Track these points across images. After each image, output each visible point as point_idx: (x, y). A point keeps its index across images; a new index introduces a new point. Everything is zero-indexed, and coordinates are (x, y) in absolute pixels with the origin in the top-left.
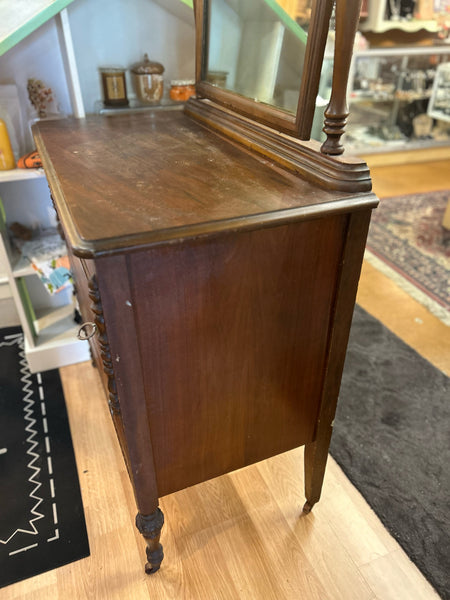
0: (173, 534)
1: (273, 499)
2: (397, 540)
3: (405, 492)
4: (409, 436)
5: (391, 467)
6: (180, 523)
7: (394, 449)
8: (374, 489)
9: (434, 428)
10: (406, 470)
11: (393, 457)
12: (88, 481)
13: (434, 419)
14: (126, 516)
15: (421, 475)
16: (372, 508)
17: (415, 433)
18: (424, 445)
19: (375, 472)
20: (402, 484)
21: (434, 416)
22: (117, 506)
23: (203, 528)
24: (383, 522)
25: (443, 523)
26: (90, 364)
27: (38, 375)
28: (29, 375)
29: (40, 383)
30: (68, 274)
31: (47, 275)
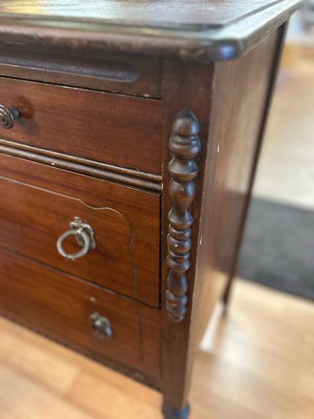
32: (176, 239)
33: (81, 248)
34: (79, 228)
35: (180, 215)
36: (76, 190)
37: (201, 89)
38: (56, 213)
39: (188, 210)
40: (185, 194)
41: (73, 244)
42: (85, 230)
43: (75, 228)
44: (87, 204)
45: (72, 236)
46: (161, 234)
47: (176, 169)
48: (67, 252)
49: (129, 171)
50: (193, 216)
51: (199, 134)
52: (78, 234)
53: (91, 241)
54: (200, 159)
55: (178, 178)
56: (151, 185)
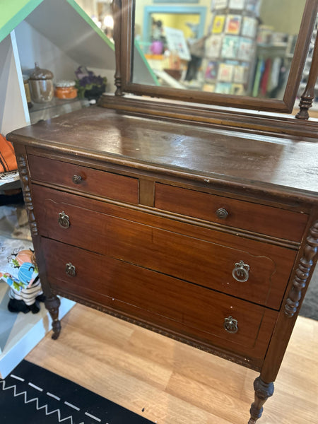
0: (235, 397)
6: (231, 389)
12: (153, 414)
14: (201, 412)
22: (189, 412)
23: (244, 381)
26: (49, 339)
27: (12, 376)
28: (4, 382)
29: (22, 380)
30: (32, 267)
31: (16, 276)
34: (241, 266)
35: (308, 260)
36: (247, 247)
38: (228, 258)
39: (312, 259)
43: (238, 266)
44: (251, 254)
49: (283, 240)
55: (311, 244)
56: (293, 247)
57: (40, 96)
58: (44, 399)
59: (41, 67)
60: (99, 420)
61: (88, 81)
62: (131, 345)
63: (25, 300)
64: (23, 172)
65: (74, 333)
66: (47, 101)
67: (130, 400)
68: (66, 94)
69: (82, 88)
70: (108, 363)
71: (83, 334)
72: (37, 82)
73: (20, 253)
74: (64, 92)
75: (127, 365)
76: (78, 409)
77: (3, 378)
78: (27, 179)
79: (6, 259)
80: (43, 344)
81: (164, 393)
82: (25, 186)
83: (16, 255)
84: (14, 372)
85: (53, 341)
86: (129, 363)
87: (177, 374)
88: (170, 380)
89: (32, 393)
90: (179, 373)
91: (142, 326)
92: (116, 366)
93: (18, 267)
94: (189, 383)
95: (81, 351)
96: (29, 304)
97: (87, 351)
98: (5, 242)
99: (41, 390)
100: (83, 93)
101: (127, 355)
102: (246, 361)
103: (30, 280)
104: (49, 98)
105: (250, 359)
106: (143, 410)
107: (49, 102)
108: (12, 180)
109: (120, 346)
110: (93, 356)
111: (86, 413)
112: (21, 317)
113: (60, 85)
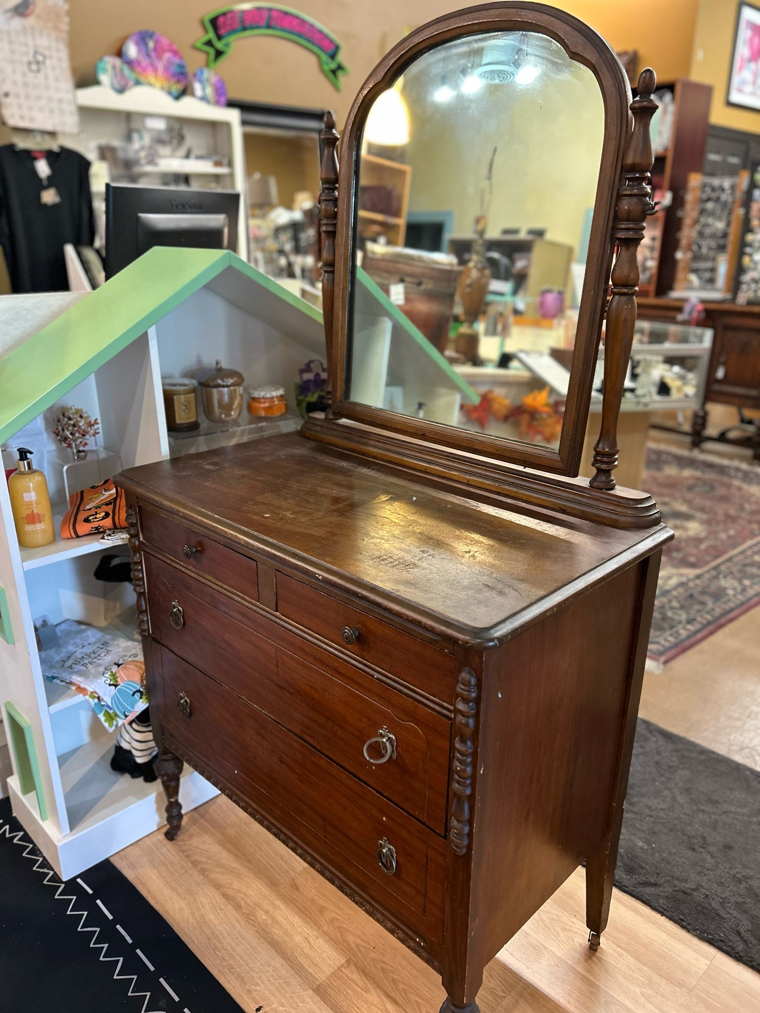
1: (545, 947)
2: (711, 942)
3: (686, 881)
4: (650, 808)
5: (653, 855)
7: (643, 831)
8: (653, 889)
9: (669, 789)
10: (670, 853)
11: (648, 843)
13: (663, 779)
15: (689, 853)
16: (663, 914)
17: (653, 802)
18: (671, 814)
19: (643, 868)
20: (677, 872)
21: (662, 775)
24: (683, 927)
25: (744, 902)
26: (161, 837)
27: (79, 880)
28: (63, 886)
29: (90, 892)
30: (138, 691)
31: (107, 700)
32: (460, 763)
33: (383, 756)
34: (386, 737)
35: (463, 741)
36: (389, 702)
37: (477, 659)
38: (368, 718)
39: (470, 739)
40: (467, 725)
41: (377, 750)
42: (389, 739)
43: (382, 736)
44: (395, 715)
45: (377, 743)
46: (450, 756)
47: (461, 706)
48: (370, 757)
49: (432, 697)
50: (474, 745)
51: (476, 685)
52: (383, 742)
53: (393, 751)
54: (478, 701)
55: (461, 712)
56: (445, 712)
57: (217, 410)
58: (108, 933)
59: (224, 365)
60: (177, 999)
61: (312, 387)
62: (296, 887)
63: (135, 753)
64: (132, 532)
65: (206, 837)
66: (229, 419)
67: (245, 983)
68: (265, 409)
69: (301, 397)
70: (238, 907)
71: (221, 844)
72: (215, 391)
73: (128, 663)
74: (263, 405)
75: (269, 921)
76: (152, 968)
77: (64, 880)
78: (137, 543)
79: (102, 669)
80: (148, 841)
81: (311, 992)
82: (135, 554)
83: (119, 665)
84: (83, 875)
85: (166, 841)
86: (274, 919)
87: (353, 968)
88: (334, 974)
89: (96, 917)
90: (357, 968)
91: (276, 835)
92: (249, 917)
93: (116, 686)
94: (367, 991)
95: (203, 871)
96: (139, 761)
97: (213, 876)
98: (116, 642)
99: (111, 917)
100: (304, 405)
101: (278, 903)
102: (418, 944)
103: (130, 712)
104: (233, 413)
105: (425, 942)
106: (258, 1010)
107: (233, 420)
108: (120, 543)
109: (273, 884)
110: (218, 886)
111: (162, 980)
112: (125, 781)
113: (256, 394)
